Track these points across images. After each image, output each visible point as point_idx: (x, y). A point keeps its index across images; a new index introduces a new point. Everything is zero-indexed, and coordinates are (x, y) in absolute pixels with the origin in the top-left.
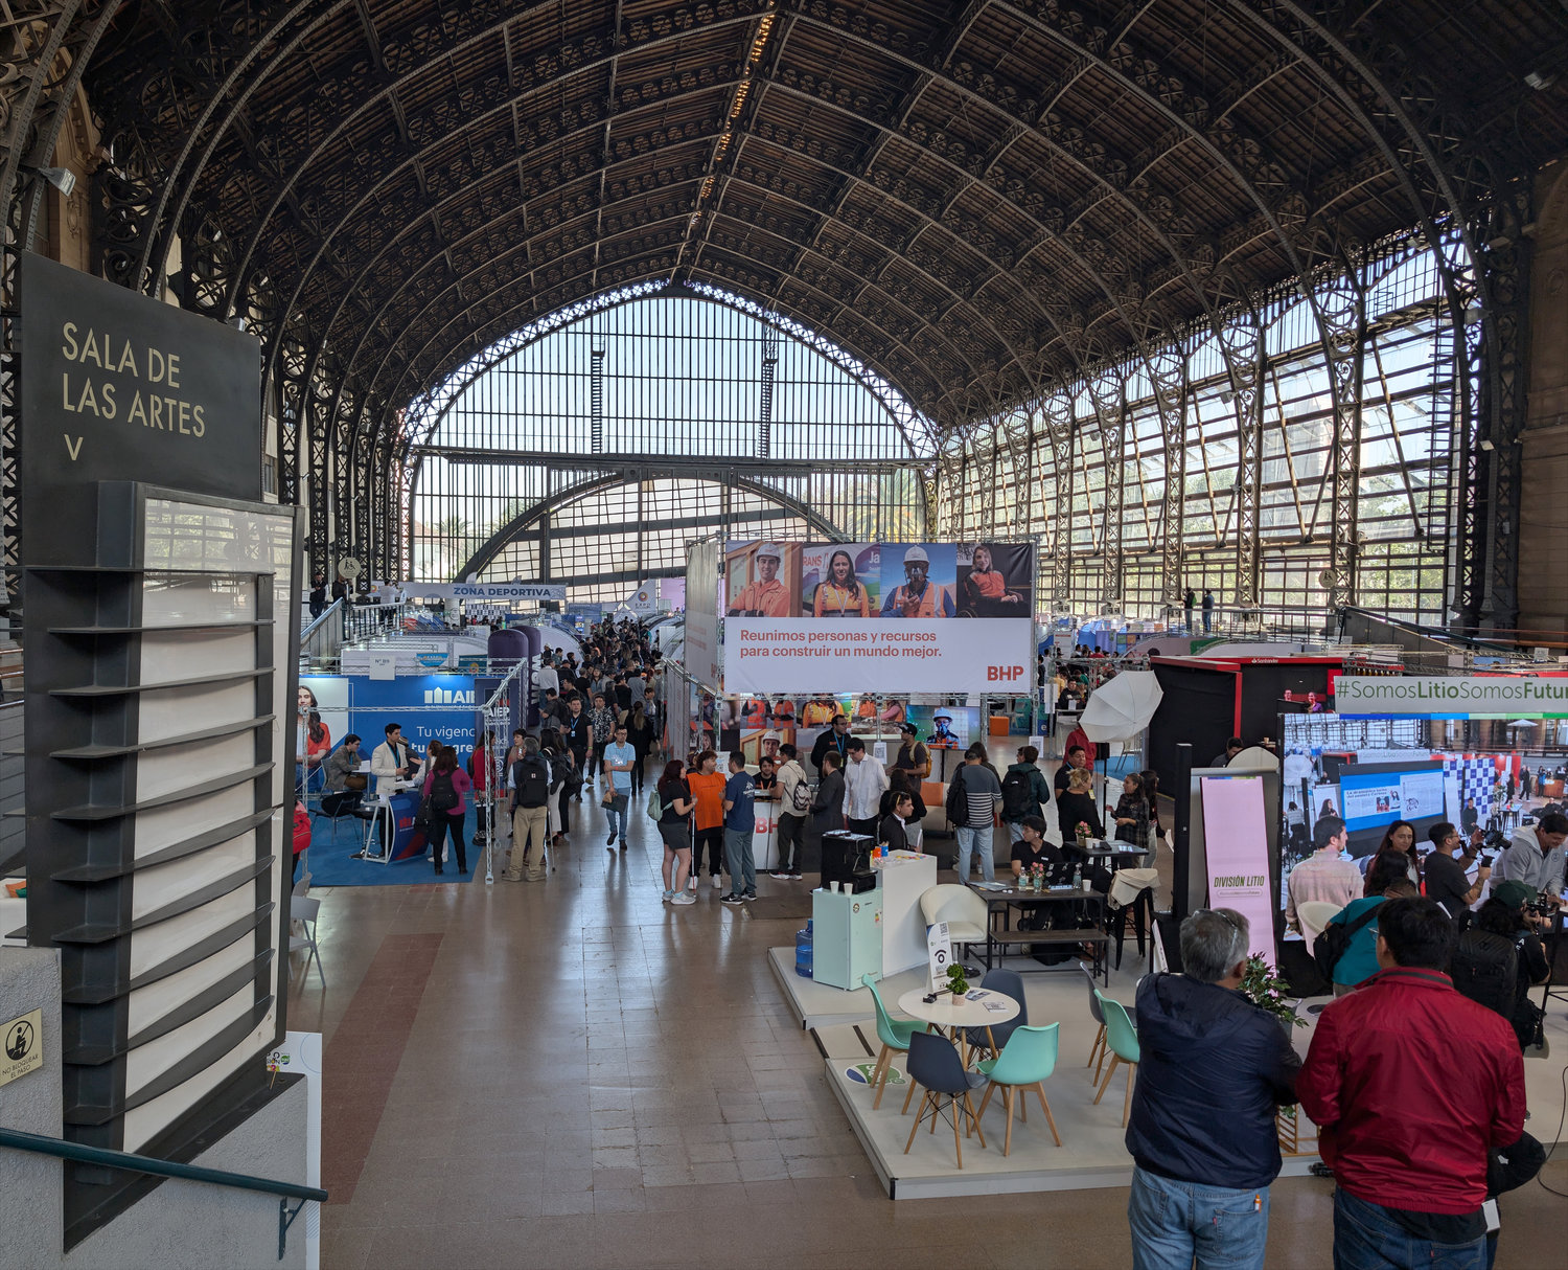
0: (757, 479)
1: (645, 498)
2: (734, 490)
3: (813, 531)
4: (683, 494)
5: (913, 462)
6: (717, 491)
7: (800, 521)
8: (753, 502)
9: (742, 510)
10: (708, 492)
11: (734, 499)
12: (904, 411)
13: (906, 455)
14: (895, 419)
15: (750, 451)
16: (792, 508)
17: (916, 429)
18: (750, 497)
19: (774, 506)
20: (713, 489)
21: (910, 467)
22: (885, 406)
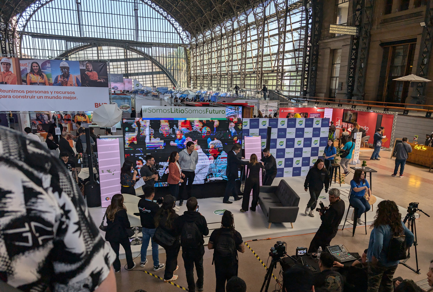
0: (135, 48)
1: (99, 52)
2: (128, 51)
3: (154, 65)
4: (112, 51)
5: (183, 45)
6: (123, 51)
7: (149, 62)
8: (135, 55)
9: (131, 57)
10: (120, 51)
11: (128, 54)
12: (180, 29)
13: (181, 43)
14: (177, 31)
15: (132, 39)
16: (147, 57)
17: (184, 35)
18: (133, 53)
19: (141, 56)
20: (121, 50)
21: (182, 46)
22: (174, 27)
